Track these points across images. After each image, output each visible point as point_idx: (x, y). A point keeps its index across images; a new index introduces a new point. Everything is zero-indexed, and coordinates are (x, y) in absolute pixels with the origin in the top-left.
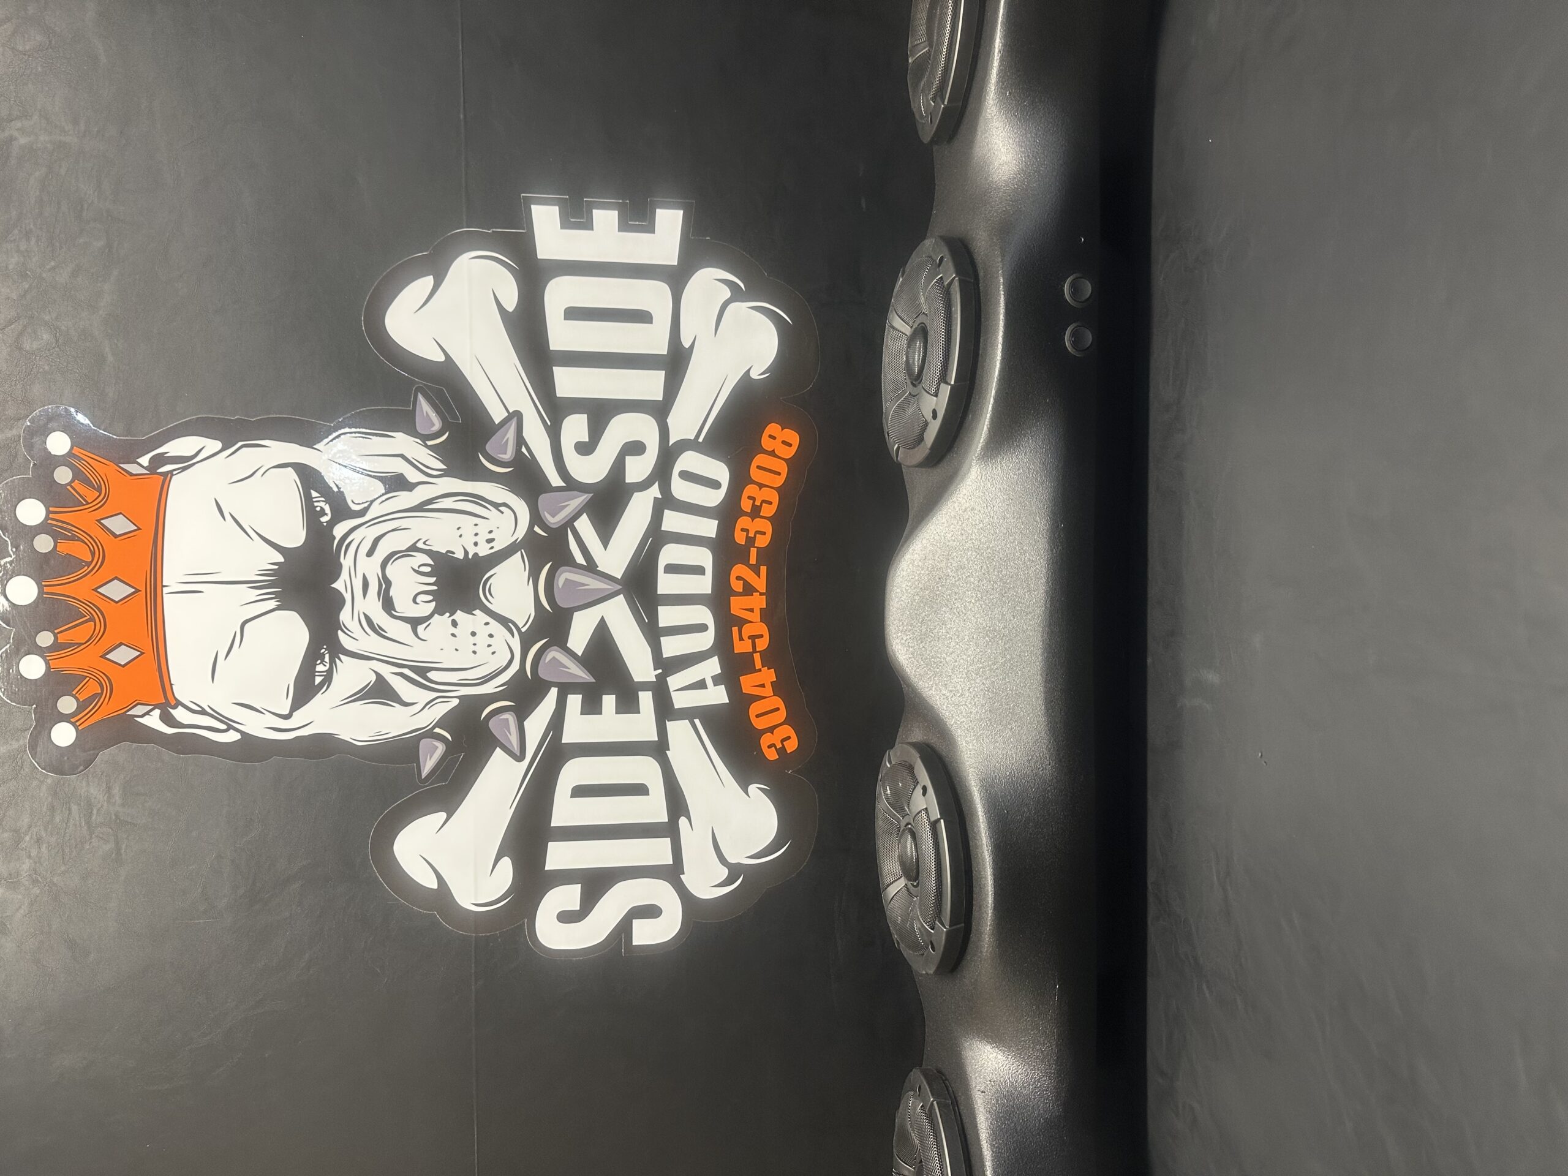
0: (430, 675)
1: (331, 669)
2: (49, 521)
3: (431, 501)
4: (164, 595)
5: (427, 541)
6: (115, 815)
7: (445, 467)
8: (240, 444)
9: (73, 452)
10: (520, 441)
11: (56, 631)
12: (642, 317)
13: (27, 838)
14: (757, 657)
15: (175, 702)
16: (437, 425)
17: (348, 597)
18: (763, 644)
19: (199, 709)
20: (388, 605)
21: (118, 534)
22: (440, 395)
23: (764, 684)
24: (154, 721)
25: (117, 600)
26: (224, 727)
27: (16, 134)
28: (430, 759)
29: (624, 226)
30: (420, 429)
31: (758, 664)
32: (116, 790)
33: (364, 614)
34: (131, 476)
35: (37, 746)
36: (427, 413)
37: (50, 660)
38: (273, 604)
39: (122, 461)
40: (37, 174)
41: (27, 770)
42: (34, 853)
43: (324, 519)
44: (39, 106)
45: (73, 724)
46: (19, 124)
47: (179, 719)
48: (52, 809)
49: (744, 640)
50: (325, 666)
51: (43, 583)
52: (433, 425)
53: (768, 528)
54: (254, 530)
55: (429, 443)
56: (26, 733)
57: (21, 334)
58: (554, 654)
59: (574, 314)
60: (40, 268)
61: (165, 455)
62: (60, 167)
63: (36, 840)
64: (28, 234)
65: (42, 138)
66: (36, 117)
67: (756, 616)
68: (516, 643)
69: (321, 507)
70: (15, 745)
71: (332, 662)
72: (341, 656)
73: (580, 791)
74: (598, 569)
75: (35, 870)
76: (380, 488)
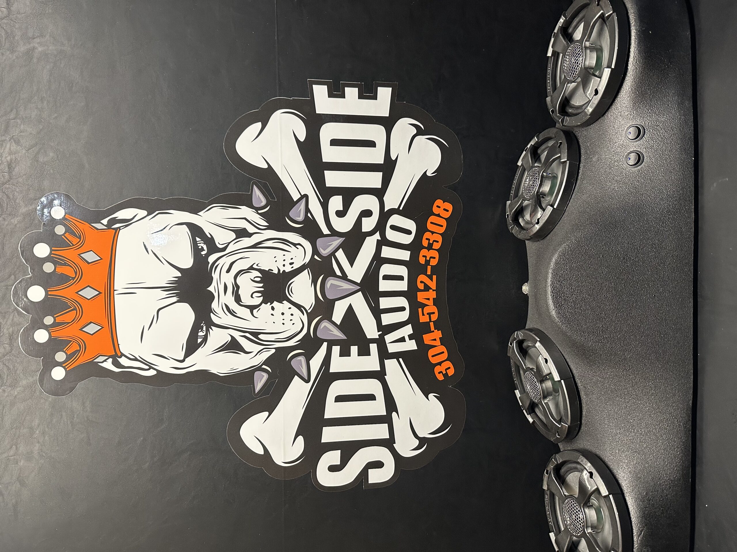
0: (260, 336)
1: (207, 334)
2: (52, 255)
3: (260, 243)
4: (115, 295)
5: (258, 264)
6: (87, 418)
7: (267, 224)
8: (157, 212)
9: (65, 217)
10: (307, 210)
11: (55, 316)
12: (371, 144)
13: (37, 432)
14: (432, 324)
15: (120, 354)
16: (264, 202)
17: (216, 295)
18: (434, 317)
19: (135, 358)
20: (238, 299)
21: (90, 262)
22: (265, 186)
23: (436, 339)
24: (108, 365)
25: (89, 298)
26: (147, 367)
27: (37, 45)
28: (260, 382)
29: (361, 96)
30: (255, 204)
31: (432, 329)
32: (88, 404)
33: (225, 304)
34: (97, 230)
35: (43, 379)
36: (258, 195)
37: (52, 332)
38: (175, 299)
39: (92, 222)
40: (48, 67)
41: (38, 393)
42: (41, 440)
43: (203, 253)
44: (49, 31)
45: (64, 367)
46: (37, 40)
47: (122, 364)
48: (52, 415)
49: (424, 315)
50: (203, 333)
51: (48, 290)
52: (262, 202)
53: (436, 255)
54: (165, 259)
55: (260, 212)
56: (37, 373)
57: (38, 153)
58: (325, 324)
59: (335, 142)
60: (49, 118)
61: (116, 219)
62: (61, 63)
63: (42, 433)
64: (42, 99)
65: (51, 48)
66: (48, 37)
67: (431, 303)
68: (305, 318)
69: (201, 246)
70: (31, 380)
71: (207, 331)
72: (212, 326)
73: (339, 399)
74: (348, 278)
75: (41, 450)
76: (234, 236)
